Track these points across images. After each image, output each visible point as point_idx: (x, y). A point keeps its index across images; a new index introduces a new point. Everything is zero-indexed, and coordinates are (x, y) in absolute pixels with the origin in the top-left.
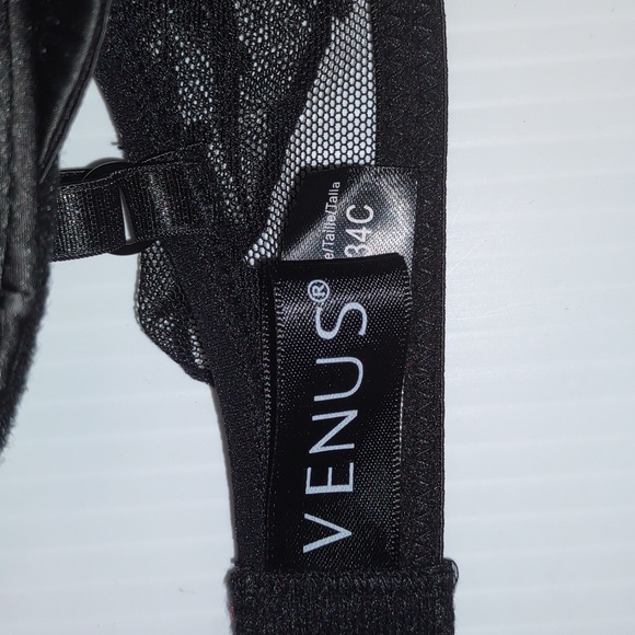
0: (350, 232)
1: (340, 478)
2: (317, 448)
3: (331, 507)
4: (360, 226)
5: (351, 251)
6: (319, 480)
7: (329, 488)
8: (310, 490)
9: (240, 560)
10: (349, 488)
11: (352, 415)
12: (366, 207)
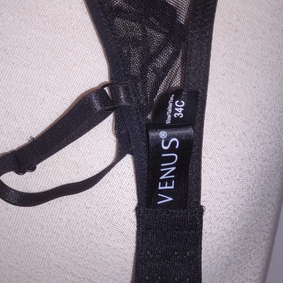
0: (176, 109)
1: (170, 185)
2: (163, 177)
3: (167, 192)
4: (179, 108)
5: (177, 115)
6: (163, 185)
7: (166, 187)
8: (160, 188)
9: (138, 204)
10: (172, 187)
11: (173, 169)
12: (182, 102)
